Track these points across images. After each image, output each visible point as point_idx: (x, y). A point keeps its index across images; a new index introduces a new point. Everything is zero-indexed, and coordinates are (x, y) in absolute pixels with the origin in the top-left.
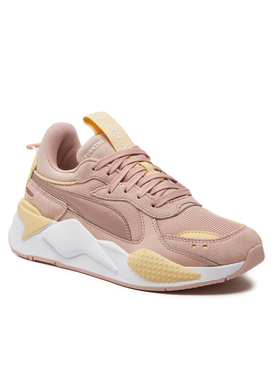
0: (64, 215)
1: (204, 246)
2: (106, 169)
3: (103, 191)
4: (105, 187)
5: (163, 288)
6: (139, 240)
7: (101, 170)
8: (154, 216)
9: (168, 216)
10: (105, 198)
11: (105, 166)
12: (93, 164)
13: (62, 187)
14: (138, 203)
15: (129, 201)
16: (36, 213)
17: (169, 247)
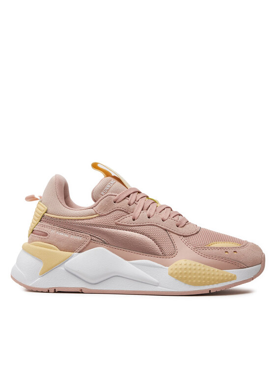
0: (87, 245)
1: (234, 252)
2: (126, 201)
3: (128, 219)
4: (128, 216)
5: (207, 290)
6: (173, 254)
7: (122, 202)
8: (181, 234)
9: (192, 234)
10: (131, 225)
11: (124, 199)
12: (114, 198)
13: (84, 221)
14: (164, 225)
15: (155, 224)
16: (54, 249)
17: (206, 256)
